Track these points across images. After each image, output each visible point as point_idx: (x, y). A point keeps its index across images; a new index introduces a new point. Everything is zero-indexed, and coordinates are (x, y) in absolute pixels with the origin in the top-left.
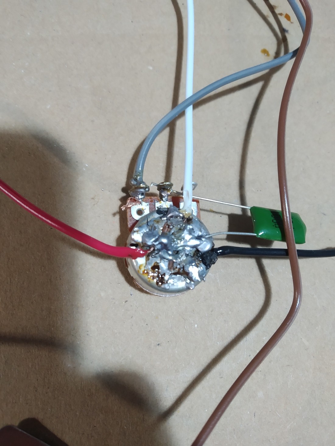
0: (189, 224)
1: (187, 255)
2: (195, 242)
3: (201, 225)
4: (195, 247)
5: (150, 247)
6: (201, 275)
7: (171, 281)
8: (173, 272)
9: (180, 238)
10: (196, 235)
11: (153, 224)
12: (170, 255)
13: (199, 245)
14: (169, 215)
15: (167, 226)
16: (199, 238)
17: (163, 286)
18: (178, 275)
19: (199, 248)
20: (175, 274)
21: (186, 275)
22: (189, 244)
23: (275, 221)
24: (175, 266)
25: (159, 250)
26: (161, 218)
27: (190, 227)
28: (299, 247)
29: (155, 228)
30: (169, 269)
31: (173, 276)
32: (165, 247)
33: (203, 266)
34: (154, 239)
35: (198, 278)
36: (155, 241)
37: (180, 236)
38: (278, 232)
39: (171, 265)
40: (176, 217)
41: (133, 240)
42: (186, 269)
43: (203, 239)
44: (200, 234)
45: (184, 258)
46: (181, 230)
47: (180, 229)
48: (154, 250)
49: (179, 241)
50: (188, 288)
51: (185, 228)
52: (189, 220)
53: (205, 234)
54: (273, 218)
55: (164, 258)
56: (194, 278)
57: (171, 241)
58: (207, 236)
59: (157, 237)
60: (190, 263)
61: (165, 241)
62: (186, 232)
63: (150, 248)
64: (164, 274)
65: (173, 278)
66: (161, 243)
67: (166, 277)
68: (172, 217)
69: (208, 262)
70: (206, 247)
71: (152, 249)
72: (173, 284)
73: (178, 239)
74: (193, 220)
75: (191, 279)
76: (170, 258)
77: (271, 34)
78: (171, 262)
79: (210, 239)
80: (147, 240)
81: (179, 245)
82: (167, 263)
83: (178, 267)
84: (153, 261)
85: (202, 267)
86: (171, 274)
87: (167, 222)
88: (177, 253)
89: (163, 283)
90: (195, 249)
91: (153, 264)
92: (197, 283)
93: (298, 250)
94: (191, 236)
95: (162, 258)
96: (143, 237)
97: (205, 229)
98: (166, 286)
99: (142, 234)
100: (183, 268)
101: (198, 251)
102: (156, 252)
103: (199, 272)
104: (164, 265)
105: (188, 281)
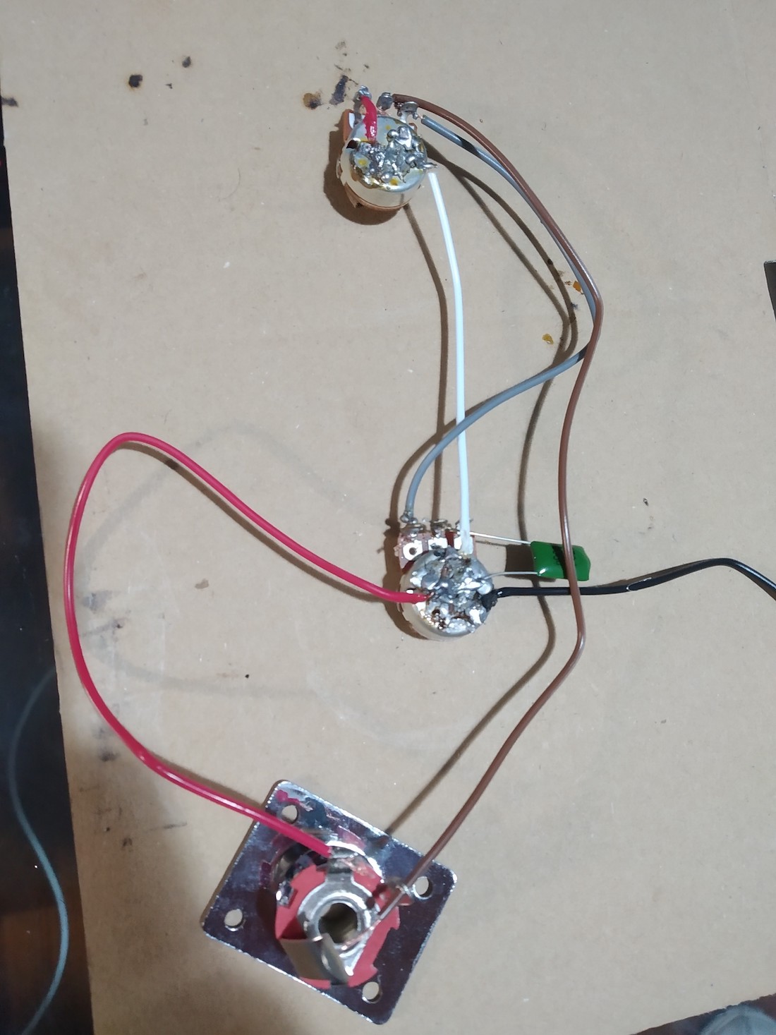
0: (468, 567)
1: (467, 599)
2: (476, 585)
3: (481, 567)
4: (476, 589)
5: (430, 591)
6: (482, 618)
7: (452, 625)
8: (453, 616)
9: (460, 582)
10: (476, 578)
11: (431, 568)
12: (450, 599)
13: (479, 588)
14: (448, 557)
15: (447, 568)
16: (479, 580)
17: (444, 630)
18: (458, 619)
19: (480, 590)
20: (456, 618)
21: (467, 618)
22: (468, 587)
23: (556, 558)
24: (456, 609)
25: (440, 595)
26: (439, 560)
27: (468, 569)
28: (581, 584)
29: (434, 572)
30: (450, 613)
31: (454, 620)
32: (445, 592)
33: (483, 608)
34: (434, 584)
35: (479, 622)
36: (436, 586)
37: (460, 579)
38: (560, 570)
39: (452, 608)
40: (455, 559)
41: (412, 584)
42: (467, 613)
43: (483, 582)
44: (480, 576)
45: (464, 602)
46: (461, 573)
47: (459, 572)
48: (435, 594)
49: (459, 584)
50: (469, 632)
51: (464, 571)
52: (467, 562)
53: (484, 575)
54: (554, 555)
55: (445, 603)
56: (474, 622)
57: (451, 585)
58: (487, 578)
59: (437, 582)
60: (471, 607)
61: (445, 585)
62: (465, 574)
63: (430, 593)
64: (444, 619)
65: (453, 622)
66: (442, 588)
67: (447, 622)
68: (450, 559)
69: (488, 606)
70: (486, 589)
71: (432, 594)
72: (454, 629)
73: (458, 583)
74: (472, 562)
75: (472, 622)
76: (451, 602)
77: (556, 312)
78: (451, 606)
79: (489, 581)
80: (427, 584)
81: (459, 588)
82: (447, 607)
83: (459, 611)
84: (434, 605)
85: (482, 611)
86: (452, 619)
87: (445, 565)
88: (457, 596)
89: (444, 628)
90: (475, 592)
91: (433, 609)
92: (477, 626)
93: (581, 588)
94: (471, 579)
95: (443, 602)
96: (422, 581)
97: (484, 570)
98: (448, 630)
99: (421, 579)
100: (464, 611)
101: (477, 594)
102: (436, 596)
103: (480, 615)
104: (444, 611)
105: (469, 624)
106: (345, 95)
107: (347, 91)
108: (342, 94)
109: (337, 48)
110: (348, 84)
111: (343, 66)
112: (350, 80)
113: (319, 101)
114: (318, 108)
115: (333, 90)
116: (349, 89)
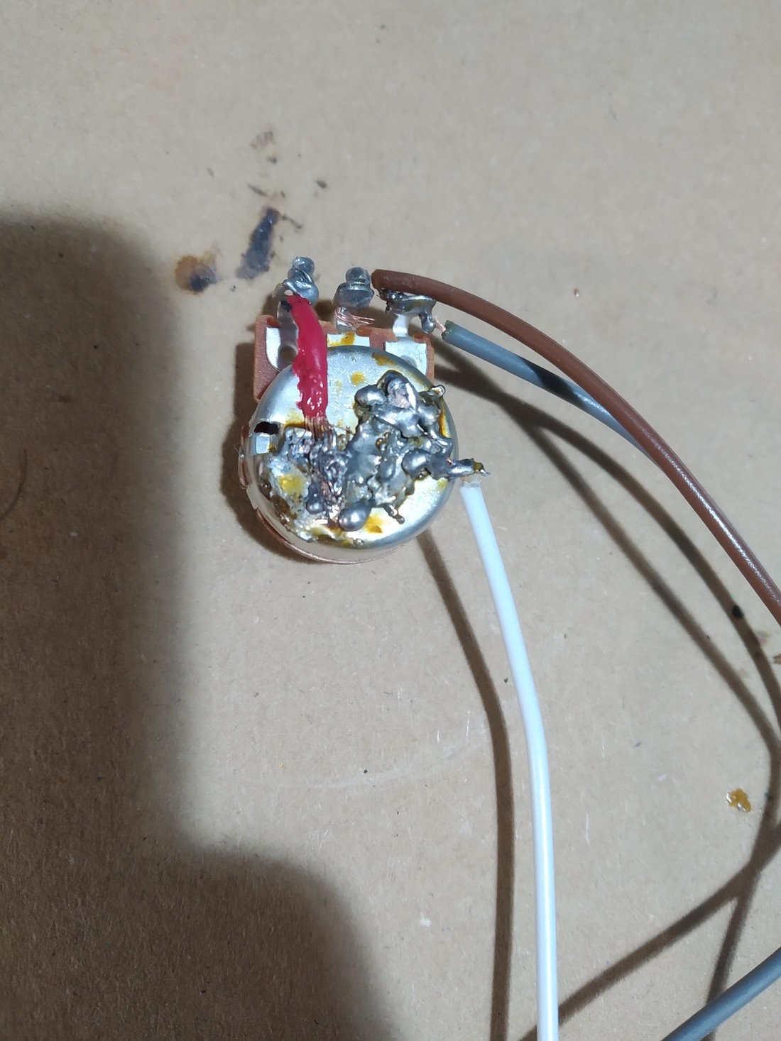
106: (273, 256)
107: (276, 244)
108: (266, 253)
109: (254, 146)
110: (280, 228)
111: (269, 186)
112: (284, 218)
113: (212, 273)
114: (210, 290)
115: (243, 245)
116: (282, 239)
